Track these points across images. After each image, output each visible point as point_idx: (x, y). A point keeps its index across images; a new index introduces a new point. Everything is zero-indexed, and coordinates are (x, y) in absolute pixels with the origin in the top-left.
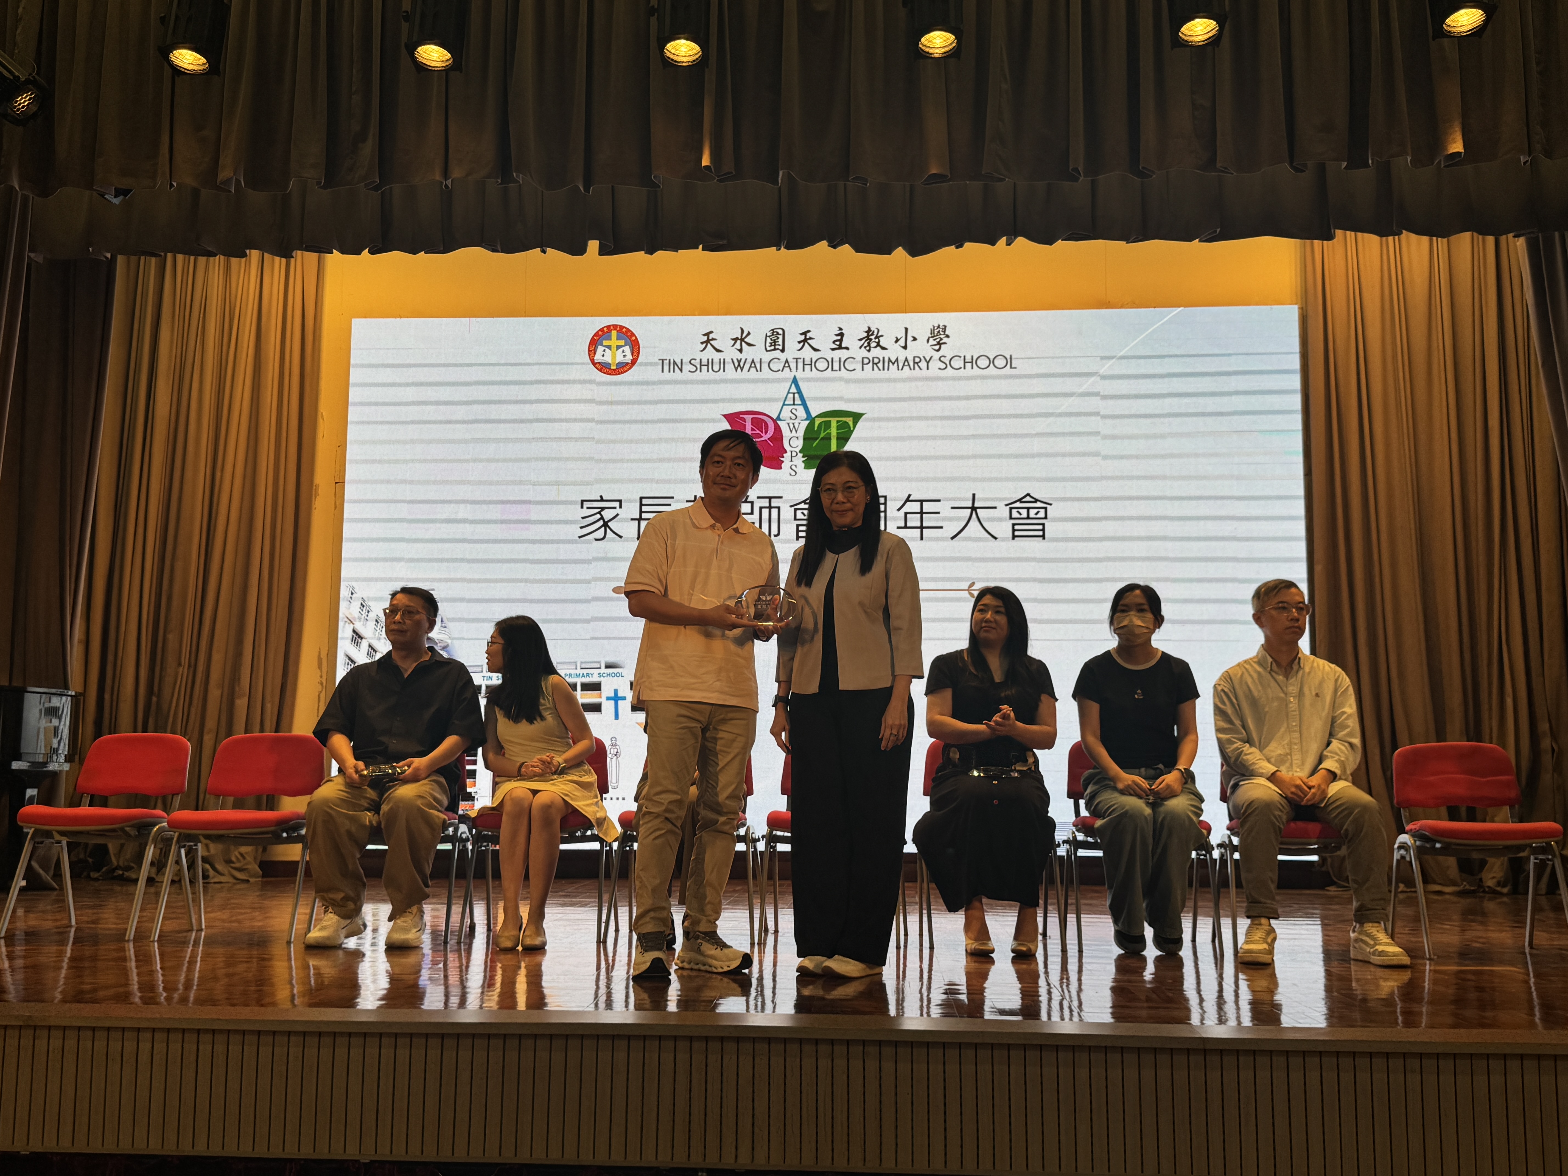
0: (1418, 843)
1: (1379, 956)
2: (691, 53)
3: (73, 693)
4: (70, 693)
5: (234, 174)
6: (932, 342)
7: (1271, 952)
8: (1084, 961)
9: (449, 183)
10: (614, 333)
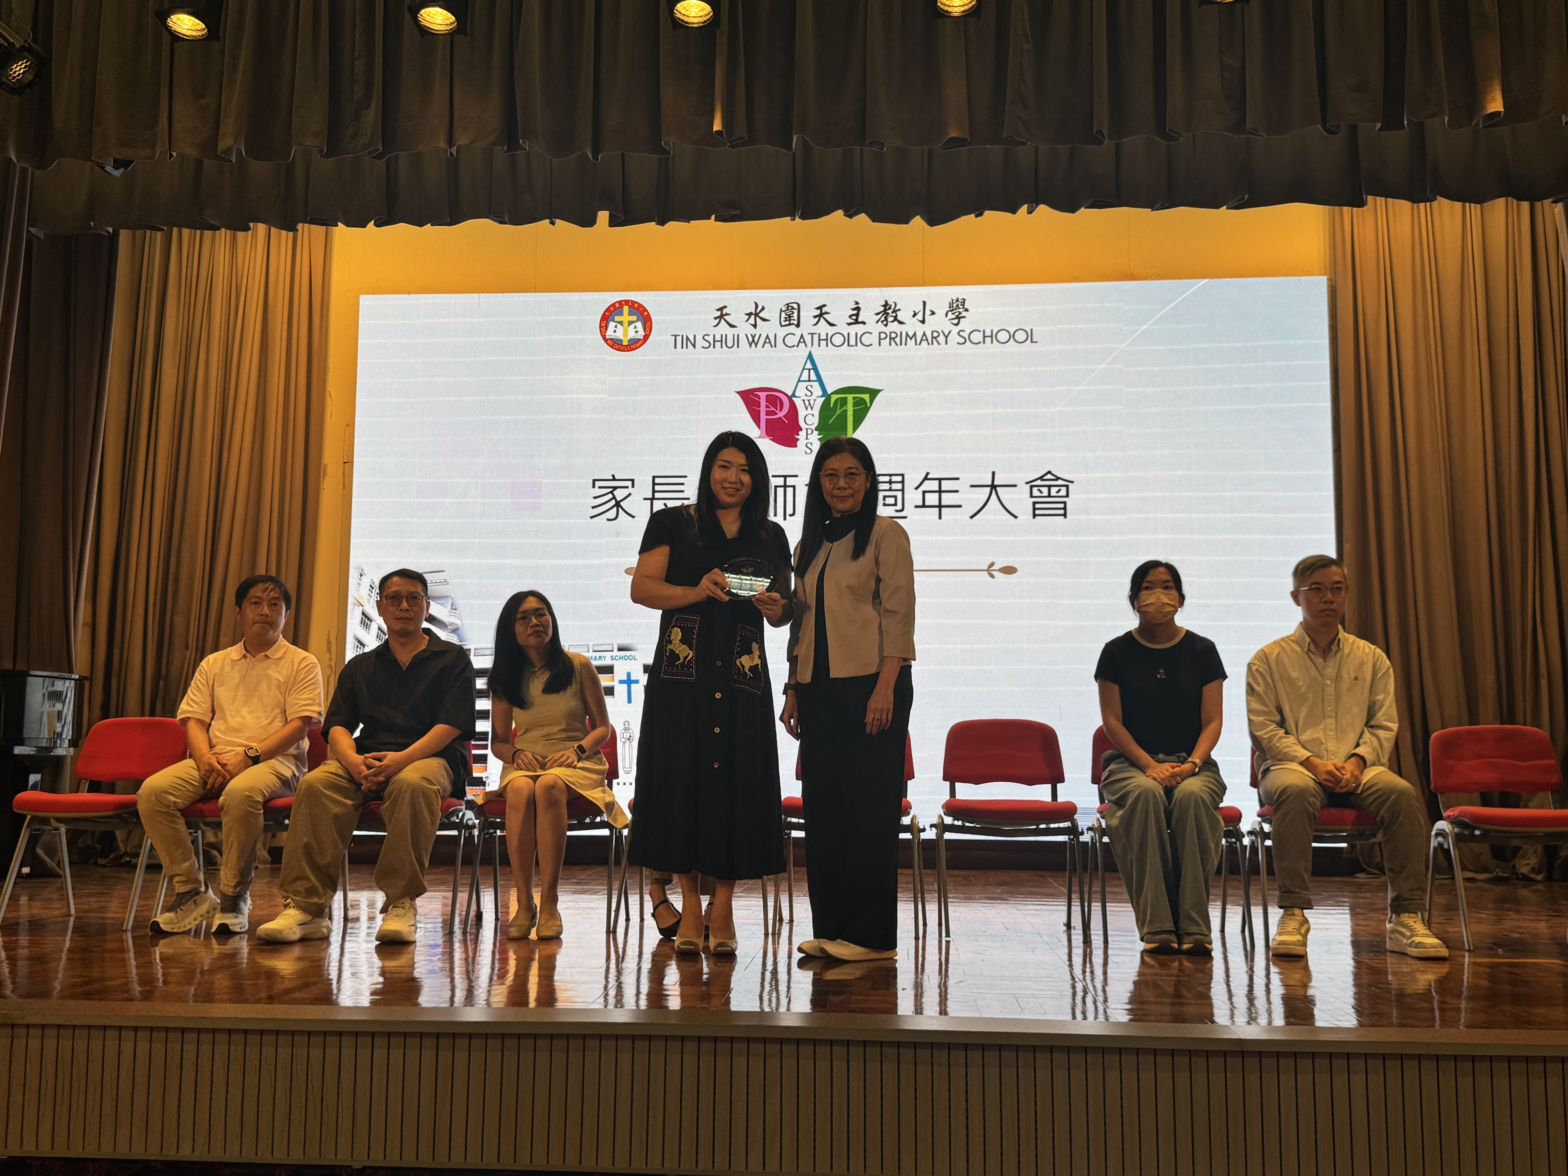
0: (1456, 830)
1: (1416, 947)
2: (701, 13)
3: (77, 677)
4: (73, 676)
5: (235, 143)
6: (950, 316)
7: (1304, 944)
8: (1110, 952)
9: (454, 150)
10: (626, 309)
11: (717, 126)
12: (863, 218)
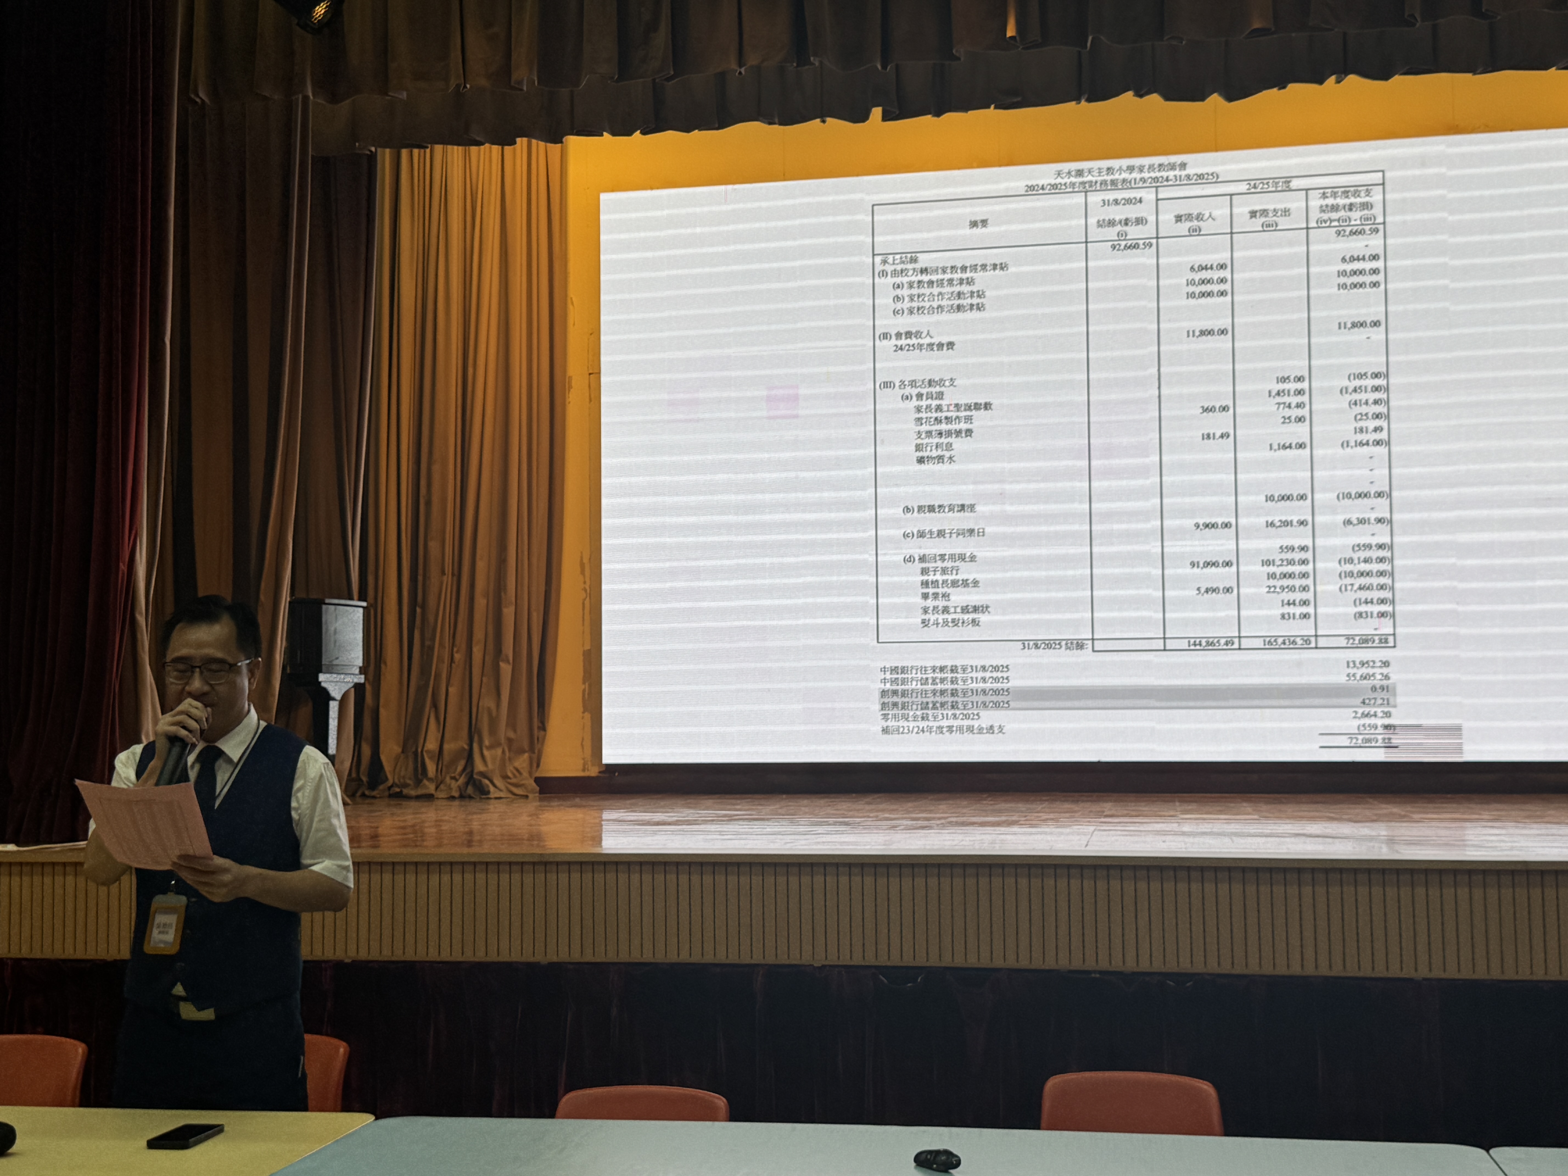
5: (527, 73)
9: (744, 70)
11: (1011, 32)
12: (1155, 98)
